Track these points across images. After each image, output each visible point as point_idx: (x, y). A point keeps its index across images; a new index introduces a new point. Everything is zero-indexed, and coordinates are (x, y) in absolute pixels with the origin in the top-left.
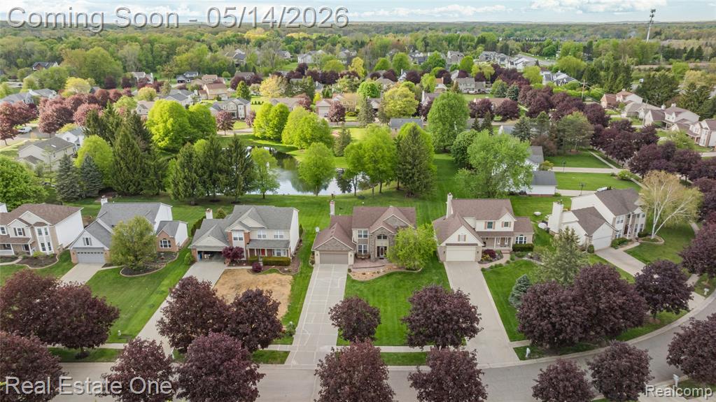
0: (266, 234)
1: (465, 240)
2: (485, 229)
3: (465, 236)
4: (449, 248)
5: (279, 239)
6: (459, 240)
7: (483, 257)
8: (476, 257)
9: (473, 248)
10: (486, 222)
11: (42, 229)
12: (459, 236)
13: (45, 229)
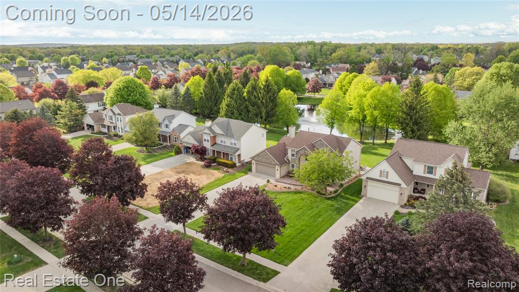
0: (225, 140)
1: (387, 178)
2: (424, 173)
3: (387, 172)
4: (370, 183)
5: (233, 146)
6: (381, 176)
7: (408, 201)
8: (400, 199)
9: (397, 188)
10: (425, 166)
11: (119, 117)
12: (381, 171)
13: (120, 118)
